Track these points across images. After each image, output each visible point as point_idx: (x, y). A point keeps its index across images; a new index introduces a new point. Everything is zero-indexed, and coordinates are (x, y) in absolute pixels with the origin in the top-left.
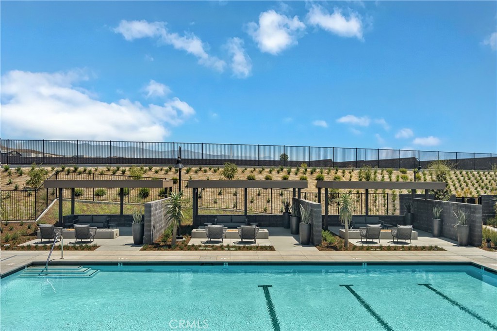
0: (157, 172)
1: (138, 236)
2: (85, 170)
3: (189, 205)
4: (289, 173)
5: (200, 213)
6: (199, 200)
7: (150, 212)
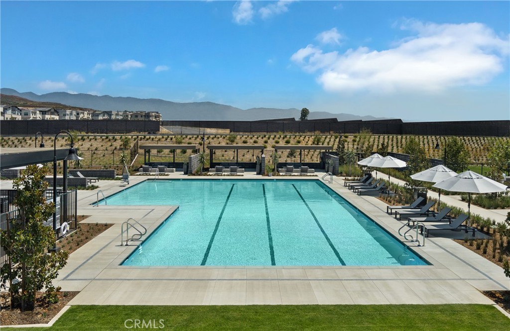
0: (190, 139)
1: (186, 171)
2: (150, 138)
3: (208, 158)
4: (269, 139)
5: (214, 161)
6: (214, 155)
7: (191, 160)
